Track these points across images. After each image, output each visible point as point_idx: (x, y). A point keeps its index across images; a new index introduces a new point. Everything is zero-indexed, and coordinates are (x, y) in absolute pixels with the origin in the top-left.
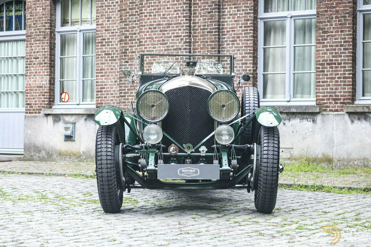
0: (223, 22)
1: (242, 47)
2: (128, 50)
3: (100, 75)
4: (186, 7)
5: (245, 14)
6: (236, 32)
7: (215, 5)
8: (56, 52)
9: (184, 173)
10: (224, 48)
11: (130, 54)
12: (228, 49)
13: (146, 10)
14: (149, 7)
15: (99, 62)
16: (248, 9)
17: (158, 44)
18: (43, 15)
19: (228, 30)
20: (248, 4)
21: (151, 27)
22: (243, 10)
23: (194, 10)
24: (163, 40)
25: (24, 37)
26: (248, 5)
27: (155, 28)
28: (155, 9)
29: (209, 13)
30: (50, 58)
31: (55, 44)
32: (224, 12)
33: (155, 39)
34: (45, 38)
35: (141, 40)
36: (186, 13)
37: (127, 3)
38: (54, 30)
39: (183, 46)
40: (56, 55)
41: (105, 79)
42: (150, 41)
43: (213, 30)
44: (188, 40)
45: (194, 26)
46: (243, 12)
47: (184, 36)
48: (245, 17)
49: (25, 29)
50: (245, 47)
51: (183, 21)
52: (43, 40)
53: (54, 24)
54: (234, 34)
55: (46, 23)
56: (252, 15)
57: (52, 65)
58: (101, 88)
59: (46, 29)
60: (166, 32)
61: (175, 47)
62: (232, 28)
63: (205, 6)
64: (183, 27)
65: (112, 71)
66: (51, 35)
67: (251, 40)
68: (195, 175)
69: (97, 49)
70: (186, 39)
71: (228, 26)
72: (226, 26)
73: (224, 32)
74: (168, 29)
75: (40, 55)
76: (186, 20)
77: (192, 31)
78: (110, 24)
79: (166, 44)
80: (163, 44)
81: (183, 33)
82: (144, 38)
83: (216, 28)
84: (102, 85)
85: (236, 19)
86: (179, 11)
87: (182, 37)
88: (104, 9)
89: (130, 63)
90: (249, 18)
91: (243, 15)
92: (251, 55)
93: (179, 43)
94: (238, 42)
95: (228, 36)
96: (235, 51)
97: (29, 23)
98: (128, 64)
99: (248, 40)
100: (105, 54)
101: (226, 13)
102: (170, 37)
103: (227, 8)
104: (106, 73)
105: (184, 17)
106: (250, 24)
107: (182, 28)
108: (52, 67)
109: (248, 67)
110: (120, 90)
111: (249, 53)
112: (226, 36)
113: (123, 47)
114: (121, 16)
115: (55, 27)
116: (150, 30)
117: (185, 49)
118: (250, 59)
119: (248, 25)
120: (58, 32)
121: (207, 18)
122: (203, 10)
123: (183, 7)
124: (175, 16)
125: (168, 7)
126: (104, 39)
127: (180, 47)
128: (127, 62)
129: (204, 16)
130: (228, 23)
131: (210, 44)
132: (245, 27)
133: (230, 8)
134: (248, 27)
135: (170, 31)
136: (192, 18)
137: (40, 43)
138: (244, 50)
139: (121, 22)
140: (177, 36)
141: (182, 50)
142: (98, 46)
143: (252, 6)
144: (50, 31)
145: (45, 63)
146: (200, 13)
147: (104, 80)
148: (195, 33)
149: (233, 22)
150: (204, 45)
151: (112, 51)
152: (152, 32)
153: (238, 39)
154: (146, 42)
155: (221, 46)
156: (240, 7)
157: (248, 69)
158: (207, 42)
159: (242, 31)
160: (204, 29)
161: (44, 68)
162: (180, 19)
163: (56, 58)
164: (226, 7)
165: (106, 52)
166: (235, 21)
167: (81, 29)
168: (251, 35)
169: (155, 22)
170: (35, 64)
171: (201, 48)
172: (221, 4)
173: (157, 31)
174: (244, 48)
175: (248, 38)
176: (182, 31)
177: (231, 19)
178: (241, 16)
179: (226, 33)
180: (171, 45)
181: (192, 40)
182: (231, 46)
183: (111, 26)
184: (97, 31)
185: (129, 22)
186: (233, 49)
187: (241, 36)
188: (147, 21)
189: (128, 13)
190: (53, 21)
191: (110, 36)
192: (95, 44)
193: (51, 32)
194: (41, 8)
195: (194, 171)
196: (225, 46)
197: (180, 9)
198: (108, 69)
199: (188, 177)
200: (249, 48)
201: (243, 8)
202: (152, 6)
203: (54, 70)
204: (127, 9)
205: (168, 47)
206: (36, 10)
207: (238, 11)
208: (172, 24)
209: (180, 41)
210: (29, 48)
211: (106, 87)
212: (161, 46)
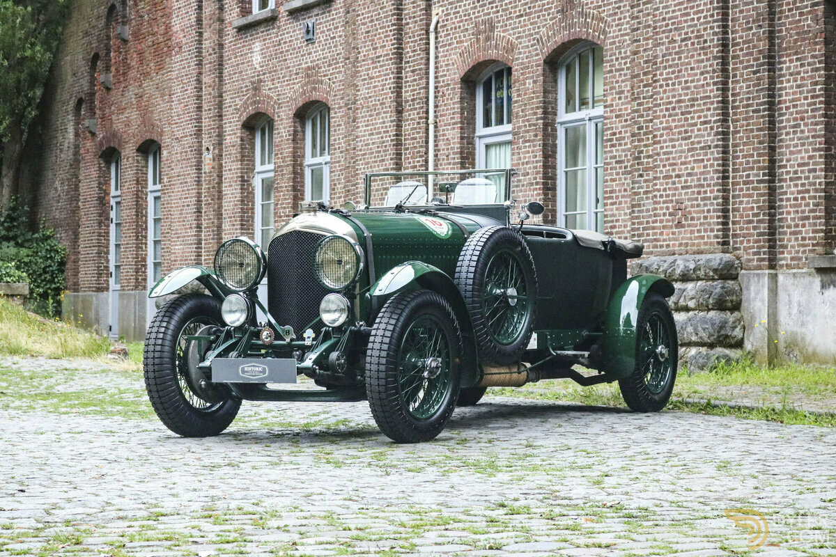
0: (781, 89)
1: (808, 137)
2: (641, 152)
3: (609, 201)
4: (717, 64)
5: (813, 70)
6: (799, 108)
7: (764, 57)
8: (558, 161)
9: (247, 372)
10: (781, 141)
11: (646, 160)
12: (788, 142)
13: (661, 74)
14: (665, 68)
15: (609, 178)
16: (816, 60)
17: (678, 140)
18: (534, 93)
19: (788, 104)
20: (815, 51)
21: (668, 106)
22: (809, 64)
23: (734, 69)
24: (686, 132)
25: (509, 137)
26: (817, 53)
27: (674, 109)
28: (673, 72)
29: (755, 72)
30: (545, 173)
31: (555, 146)
32: (781, 69)
33: (674, 130)
34: (536, 136)
35: (655, 133)
36: (718, 77)
37: (640, 63)
38: (554, 120)
39: (713, 141)
40: (558, 166)
41: (617, 209)
42: (668, 134)
43: (762, 107)
44: (720, 129)
45: (734, 101)
46: (810, 68)
47: (715, 122)
48: (812, 77)
49: (509, 121)
50: (813, 137)
51: (713, 92)
52: (534, 141)
53: (553, 108)
54: (797, 113)
55: (537, 108)
56: (822, 72)
57: (550, 186)
58: (611, 227)
59: (537, 119)
60: (689, 116)
61: (703, 144)
62: (793, 100)
63: (748, 61)
64: (712, 103)
65: (626, 193)
66: (545, 129)
67: (821, 123)
68: (262, 376)
69: (605, 152)
70: (718, 127)
71: (787, 98)
72: (784, 98)
73: (781, 109)
74: (692, 109)
75: (530, 168)
76: (718, 89)
77: (731, 111)
78: (622, 104)
79: (690, 137)
80: (685, 139)
81: (713, 116)
82: (658, 129)
83: (764, 103)
84: (612, 221)
85: (799, 82)
86: (707, 72)
87: (712, 124)
88: (614, 77)
89: (646, 178)
90: (817, 79)
91: (810, 74)
92: (822, 153)
93: (709, 135)
94: (802, 127)
95: (787, 117)
96: (797, 146)
97: (516, 108)
98: (642, 179)
99: (816, 124)
100: (616, 162)
101: (784, 72)
102: (695, 125)
103: (785, 62)
104: (617, 197)
105: (715, 84)
106: (820, 90)
107: (712, 107)
108: (549, 189)
109: (818, 177)
110: (633, 230)
111: (819, 150)
112: (784, 118)
113: (636, 147)
114: (632, 88)
115: (556, 115)
116: (667, 113)
117: (716, 146)
118: (821, 160)
119: (817, 93)
120: (562, 123)
121: (751, 83)
122: (746, 67)
123: (713, 64)
124: (702, 82)
125: (692, 66)
126: (614, 134)
127: (709, 143)
128: (641, 176)
129: (747, 80)
130: (788, 90)
131: (757, 135)
132: (812, 97)
133: (791, 61)
134: (817, 96)
135: (695, 112)
136: (730, 85)
137: (530, 146)
138: (811, 144)
139: (632, 100)
140: (705, 123)
141: (712, 150)
142: (606, 147)
143: (821, 56)
144: (543, 123)
145: (537, 183)
146: (742, 75)
147: (615, 212)
148: (735, 114)
149: (795, 89)
150: (748, 138)
151: (626, 156)
152: (670, 116)
153: (802, 123)
154: (662, 135)
155: (778, 138)
156: (805, 58)
157: (818, 181)
158: (752, 131)
159: (809, 105)
160: (748, 106)
161: (535, 192)
162: (709, 88)
163: (558, 172)
164: (784, 59)
165: (618, 159)
166: (798, 86)
167: (591, 116)
168: (821, 112)
169: (674, 96)
170: (523, 186)
171: (744, 144)
172: (776, 54)
173: (676, 115)
174: (811, 140)
175: (817, 119)
176: (712, 112)
177: (791, 84)
178: (806, 75)
179: (784, 111)
180: (696, 140)
181: (731, 129)
182: (792, 136)
183: (623, 107)
184: (605, 118)
185: (644, 98)
186: (796, 142)
187: (806, 115)
188: (663, 97)
189: (642, 81)
190: (550, 103)
191: (623, 127)
192: (602, 143)
193: (546, 125)
194: (531, 81)
195: (260, 369)
196: (784, 136)
197: (708, 69)
198: (620, 191)
199: (252, 380)
200: (818, 140)
201: (810, 60)
202: (670, 66)
203: (554, 196)
204: (639, 74)
205: (692, 143)
206: (525, 84)
207: (802, 65)
208: (697, 100)
209: (709, 131)
210: (515, 157)
211: (617, 224)
212: (683, 142)
